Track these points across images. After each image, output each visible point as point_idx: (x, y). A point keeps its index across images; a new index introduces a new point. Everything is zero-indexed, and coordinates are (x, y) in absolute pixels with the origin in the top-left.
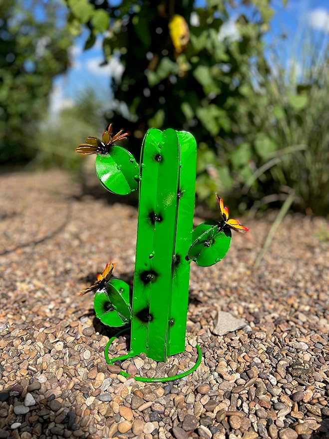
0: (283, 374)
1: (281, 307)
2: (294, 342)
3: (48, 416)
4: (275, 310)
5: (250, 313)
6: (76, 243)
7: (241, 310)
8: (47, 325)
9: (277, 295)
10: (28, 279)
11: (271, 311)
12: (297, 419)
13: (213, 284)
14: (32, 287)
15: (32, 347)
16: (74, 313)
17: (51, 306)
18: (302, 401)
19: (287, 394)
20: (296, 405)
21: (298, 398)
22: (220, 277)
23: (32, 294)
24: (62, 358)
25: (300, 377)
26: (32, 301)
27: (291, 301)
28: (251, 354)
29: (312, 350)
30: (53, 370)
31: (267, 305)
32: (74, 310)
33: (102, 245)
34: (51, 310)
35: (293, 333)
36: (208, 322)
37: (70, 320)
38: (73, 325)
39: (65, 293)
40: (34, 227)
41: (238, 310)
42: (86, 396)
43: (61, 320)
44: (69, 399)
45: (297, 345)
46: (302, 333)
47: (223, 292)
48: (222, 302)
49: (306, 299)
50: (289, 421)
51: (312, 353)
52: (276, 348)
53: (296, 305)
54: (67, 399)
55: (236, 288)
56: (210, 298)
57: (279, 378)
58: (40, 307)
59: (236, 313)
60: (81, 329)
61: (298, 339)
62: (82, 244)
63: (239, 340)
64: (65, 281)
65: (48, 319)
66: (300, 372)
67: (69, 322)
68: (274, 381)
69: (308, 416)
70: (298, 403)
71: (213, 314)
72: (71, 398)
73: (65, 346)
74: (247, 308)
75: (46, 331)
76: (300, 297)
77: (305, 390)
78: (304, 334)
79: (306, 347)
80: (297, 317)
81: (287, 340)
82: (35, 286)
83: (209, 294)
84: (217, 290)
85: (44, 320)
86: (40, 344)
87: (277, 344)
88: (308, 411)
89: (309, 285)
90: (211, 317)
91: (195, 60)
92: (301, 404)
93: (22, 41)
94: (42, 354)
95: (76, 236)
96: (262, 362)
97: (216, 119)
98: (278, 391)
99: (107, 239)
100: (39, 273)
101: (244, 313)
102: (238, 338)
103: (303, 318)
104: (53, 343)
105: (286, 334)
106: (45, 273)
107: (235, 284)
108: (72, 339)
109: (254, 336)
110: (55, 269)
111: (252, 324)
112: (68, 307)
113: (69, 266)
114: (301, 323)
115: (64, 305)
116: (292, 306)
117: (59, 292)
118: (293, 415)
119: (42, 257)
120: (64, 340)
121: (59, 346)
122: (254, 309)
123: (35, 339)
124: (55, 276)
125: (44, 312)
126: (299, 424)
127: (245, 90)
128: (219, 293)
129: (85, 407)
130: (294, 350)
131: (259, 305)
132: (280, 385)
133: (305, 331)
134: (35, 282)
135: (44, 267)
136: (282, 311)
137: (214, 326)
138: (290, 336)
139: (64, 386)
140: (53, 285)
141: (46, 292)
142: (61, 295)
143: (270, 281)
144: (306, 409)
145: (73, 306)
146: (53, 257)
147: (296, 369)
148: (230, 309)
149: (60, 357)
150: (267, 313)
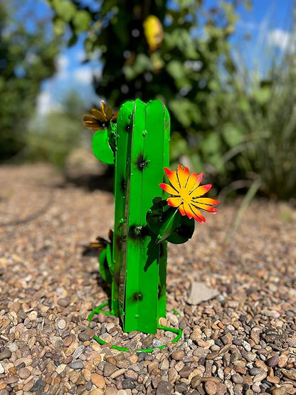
0: (257, 340)
1: (252, 280)
2: (265, 310)
3: (16, 384)
4: (246, 281)
5: (222, 285)
6: (56, 223)
7: (214, 281)
8: (22, 295)
9: (247, 269)
10: (7, 254)
11: (242, 282)
12: (273, 384)
13: (186, 258)
14: (10, 262)
15: (5, 317)
16: (50, 285)
17: (28, 278)
18: (277, 366)
19: (262, 360)
20: (272, 370)
21: (273, 363)
22: (193, 252)
23: (10, 268)
24: (36, 327)
25: (274, 343)
26: (9, 274)
27: (261, 274)
28: (225, 321)
29: (284, 318)
30: (25, 339)
31: (238, 277)
32: (50, 282)
33: (81, 225)
34: (28, 282)
35: (265, 302)
36: (182, 292)
37: (46, 291)
38: (48, 296)
39: (43, 266)
40: (18, 210)
41: (211, 282)
42: (57, 364)
43: (37, 291)
44: (39, 367)
45: (270, 313)
46: (273, 302)
47: (195, 266)
48: (196, 274)
49: (274, 271)
50: (266, 386)
51: (284, 320)
52: (249, 316)
53: (266, 277)
54: (37, 367)
55: (208, 263)
56: (183, 271)
57: (253, 344)
58: (17, 280)
59: (209, 284)
60: (56, 299)
61: (270, 308)
62: (62, 224)
63: (213, 308)
64: (44, 256)
65: (24, 291)
66: (273, 338)
67: (45, 292)
68: (248, 347)
69: (284, 381)
70: (274, 369)
71: (187, 285)
72: (42, 366)
73: (39, 316)
74: (219, 280)
75: (20, 302)
76: (269, 270)
77: (280, 355)
78: (275, 303)
79: (278, 315)
80: (267, 287)
81: (259, 309)
82: (14, 260)
83: (183, 267)
84: (190, 264)
85: (20, 291)
86: (13, 314)
87: (249, 313)
88: (284, 376)
89: (277, 259)
90: (185, 288)
91: (168, 57)
92: (276, 369)
93: (14, 50)
94: (15, 323)
95: (57, 217)
96: (236, 329)
97: (188, 112)
98: (252, 357)
99: (86, 220)
100: (19, 250)
101: (217, 284)
102: (211, 307)
103: (273, 288)
104: (27, 313)
105: (257, 303)
106: (25, 249)
107: (207, 259)
108: (46, 309)
109: (226, 306)
110: (34, 246)
111: (225, 294)
112: (45, 279)
113: (48, 243)
114: (271, 293)
115: (41, 278)
116: (262, 278)
117: (37, 266)
118: (269, 379)
119: (22, 235)
120: (38, 309)
121: (33, 315)
122: (226, 280)
123: (9, 309)
124: (35, 252)
125: (21, 284)
126: (276, 388)
127: (213, 85)
128: (192, 266)
129: (55, 375)
130: (266, 318)
131: (231, 277)
132: (254, 351)
133: (276, 300)
134: (15, 257)
135: (24, 244)
136: (252, 283)
137: (188, 295)
138: (261, 305)
139: (35, 354)
140: (31, 260)
141: (25, 267)
142: (39, 269)
143: (240, 256)
144: (282, 373)
145: (50, 278)
146: (33, 235)
147: (270, 335)
148: (203, 280)
149: (34, 326)
150: (238, 285)
